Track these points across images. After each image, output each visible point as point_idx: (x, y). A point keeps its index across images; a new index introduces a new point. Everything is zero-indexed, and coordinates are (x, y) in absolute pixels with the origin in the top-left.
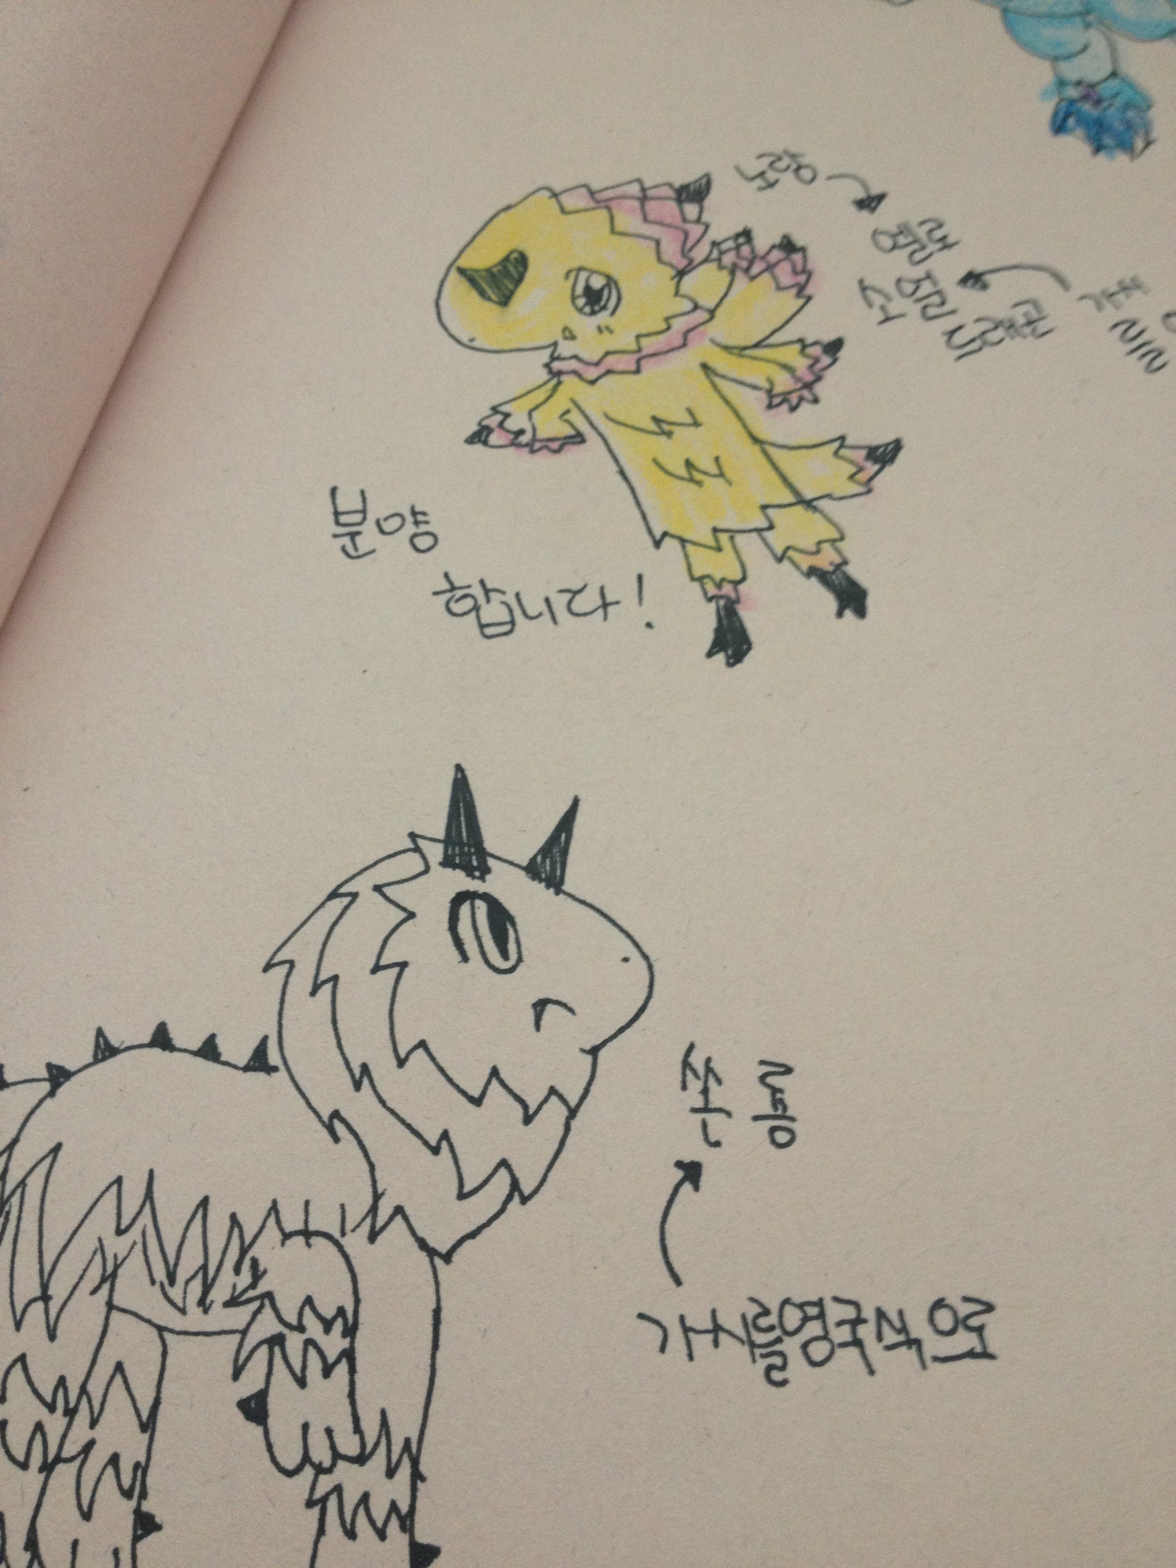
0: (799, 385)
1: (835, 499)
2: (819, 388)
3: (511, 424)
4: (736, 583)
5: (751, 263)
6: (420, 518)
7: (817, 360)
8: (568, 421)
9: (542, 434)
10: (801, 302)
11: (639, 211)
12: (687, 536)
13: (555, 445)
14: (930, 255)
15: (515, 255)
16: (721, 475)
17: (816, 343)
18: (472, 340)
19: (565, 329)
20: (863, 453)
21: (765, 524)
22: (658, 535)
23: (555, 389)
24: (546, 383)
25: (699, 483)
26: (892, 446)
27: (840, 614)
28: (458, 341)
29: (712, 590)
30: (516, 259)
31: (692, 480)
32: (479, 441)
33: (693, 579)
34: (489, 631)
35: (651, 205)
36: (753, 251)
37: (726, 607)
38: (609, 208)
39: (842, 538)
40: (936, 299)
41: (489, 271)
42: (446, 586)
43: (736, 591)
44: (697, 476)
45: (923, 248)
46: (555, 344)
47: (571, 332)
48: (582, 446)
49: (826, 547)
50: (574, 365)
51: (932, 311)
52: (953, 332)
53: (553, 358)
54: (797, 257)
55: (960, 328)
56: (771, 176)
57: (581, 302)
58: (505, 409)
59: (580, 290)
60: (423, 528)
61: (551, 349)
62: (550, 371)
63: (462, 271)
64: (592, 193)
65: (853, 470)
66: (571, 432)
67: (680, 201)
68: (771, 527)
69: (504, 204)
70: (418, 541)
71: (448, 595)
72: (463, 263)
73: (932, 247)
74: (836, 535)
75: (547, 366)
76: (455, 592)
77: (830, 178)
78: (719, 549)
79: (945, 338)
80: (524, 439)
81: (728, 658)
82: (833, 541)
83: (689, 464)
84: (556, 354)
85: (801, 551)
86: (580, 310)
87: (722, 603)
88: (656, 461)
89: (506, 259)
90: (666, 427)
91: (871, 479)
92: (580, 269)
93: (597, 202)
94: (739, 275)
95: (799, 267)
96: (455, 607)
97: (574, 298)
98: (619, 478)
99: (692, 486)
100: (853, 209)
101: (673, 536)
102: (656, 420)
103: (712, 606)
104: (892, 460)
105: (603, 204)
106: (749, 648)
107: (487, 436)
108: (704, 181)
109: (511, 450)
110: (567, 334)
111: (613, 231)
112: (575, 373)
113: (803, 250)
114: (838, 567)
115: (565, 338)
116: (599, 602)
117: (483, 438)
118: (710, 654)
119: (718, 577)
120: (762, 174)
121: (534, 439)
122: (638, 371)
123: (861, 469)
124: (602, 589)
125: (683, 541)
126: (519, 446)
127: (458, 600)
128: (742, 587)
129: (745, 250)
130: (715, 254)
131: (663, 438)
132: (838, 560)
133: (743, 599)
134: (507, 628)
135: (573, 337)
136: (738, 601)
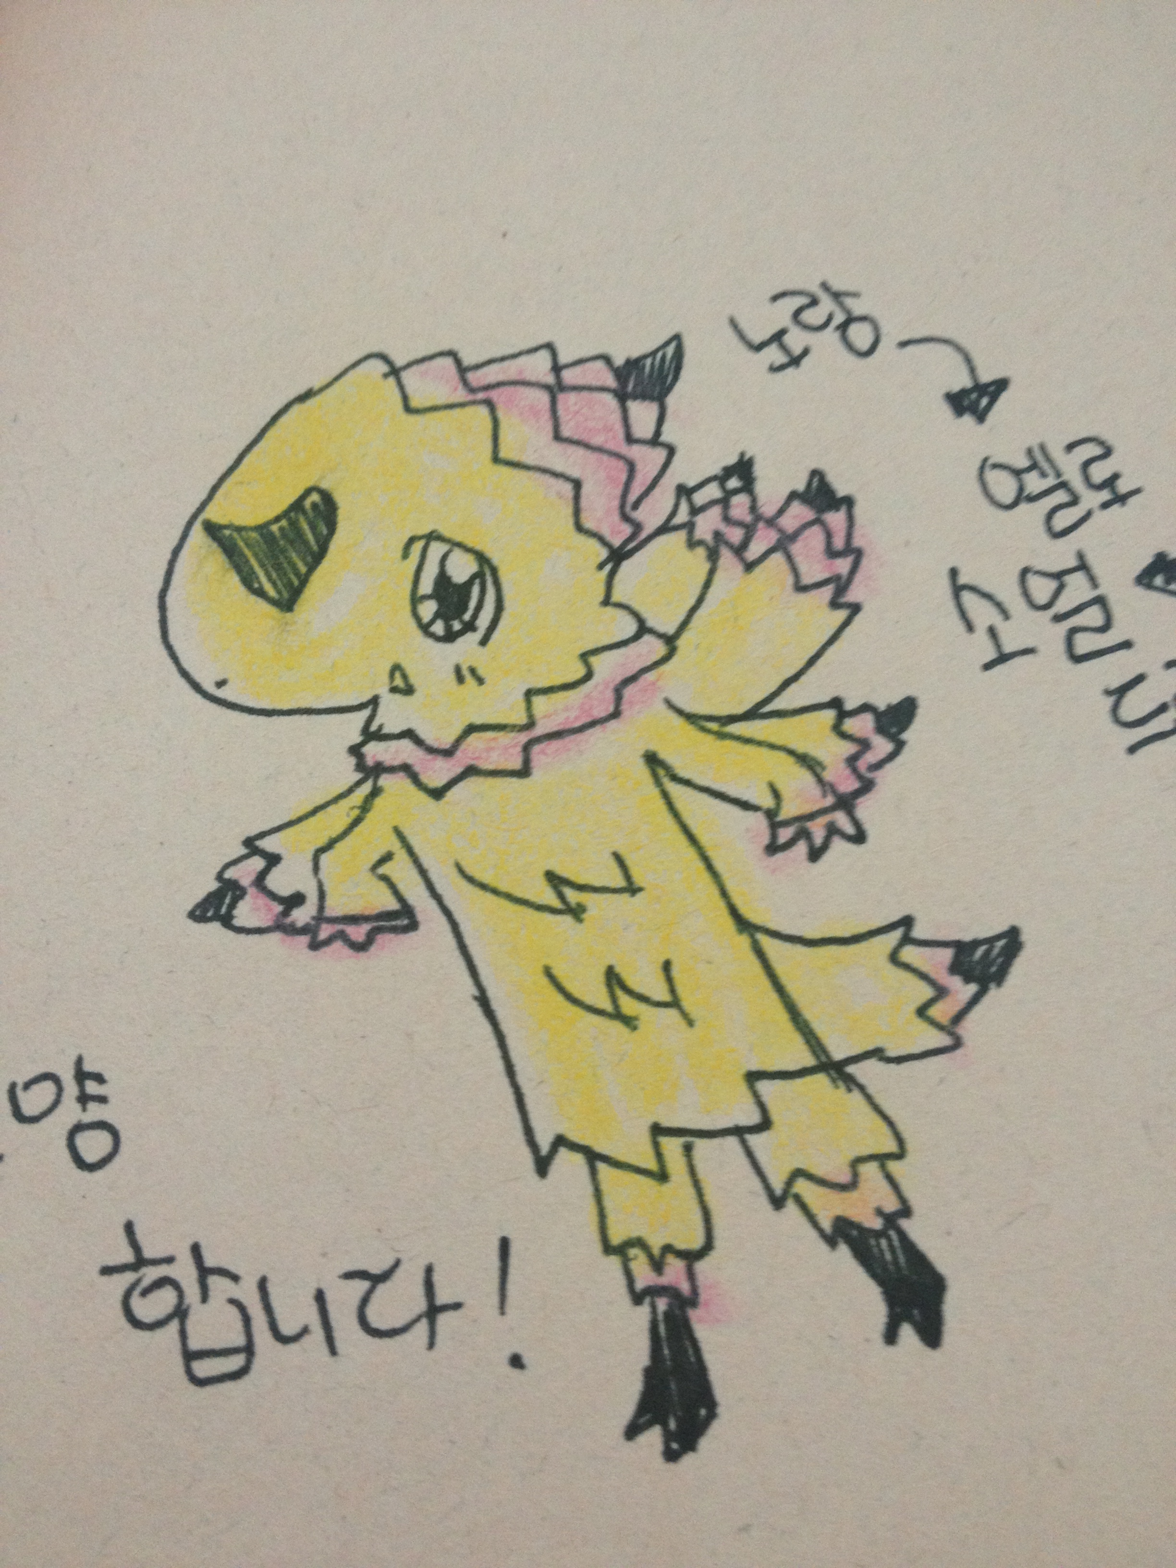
0: (830, 801)
1: (890, 1060)
2: (865, 809)
3: (279, 881)
4: (691, 1257)
5: (750, 531)
6: (92, 1087)
7: (864, 745)
8: (385, 879)
9: (336, 906)
10: (841, 615)
11: (546, 416)
12: (600, 1147)
13: (358, 933)
14: (1088, 515)
15: (315, 497)
16: (675, 1003)
17: (865, 708)
18: (221, 684)
19: (396, 668)
20: (946, 955)
21: (753, 1117)
22: (544, 1144)
23: (366, 807)
24: (350, 791)
25: (629, 1022)
26: (1001, 943)
27: (891, 1337)
28: (196, 687)
29: (644, 1276)
30: (314, 506)
31: (618, 1015)
32: (217, 917)
33: (608, 1249)
34: (202, 1368)
35: (568, 402)
36: (753, 508)
37: (669, 1316)
38: (490, 404)
39: (900, 1155)
40: (1093, 616)
41: (262, 529)
42: (127, 1256)
43: (691, 1275)
44: (628, 1005)
45: (1074, 501)
46: (374, 702)
47: (405, 677)
48: (411, 937)
49: (870, 1170)
50: (404, 751)
51: (1084, 643)
52: (1121, 692)
53: (370, 735)
54: (836, 519)
55: (1140, 679)
56: (796, 340)
57: (428, 609)
58: (268, 844)
59: (427, 586)
60: (95, 1113)
61: (366, 713)
62: (361, 766)
63: (211, 529)
64: (462, 370)
65: (926, 992)
66: (393, 905)
67: (622, 397)
68: (765, 1124)
69: (301, 390)
70: (83, 1141)
71: (129, 1277)
72: (214, 513)
73: (1091, 499)
74: (891, 1146)
75: (355, 751)
76: (144, 1270)
77: (904, 344)
78: (662, 1176)
79: (1110, 701)
80: (302, 916)
81: (668, 1437)
82: (882, 1159)
83: (612, 978)
84: (374, 727)
85: (822, 1182)
86: (425, 628)
87: (662, 1304)
88: (548, 973)
89: (297, 506)
90: (572, 896)
91: (958, 1018)
92: (433, 536)
93: (472, 390)
94: (726, 557)
95: (839, 543)
96: (140, 1307)
97: (416, 600)
98: (476, 1011)
99: (617, 1027)
100: (946, 411)
101: (575, 1147)
102: (554, 880)
103: (644, 1310)
104: (1000, 977)
105: (481, 396)
106: (712, 1415)
107: (232, 906)
108: (670, 350)
109: (275, 937)
110: (399, 682)
111: (496, 459)
112: (406, 768)
113: (848, 502)
114: (890, 1220)
115: (394, 690)
116: (421, 1305)
117: (224, 910)
118: (632, 1431)
119: (656, 1244)
120: (778, 337)
121: (320, 918)
122: (524, 772)
123: (941, 992)
124: (429, 1270)
125: (593, 1157)
126: (292, 930)
127: (145, 1293)
128: (701, 1267)
129: (740, 505)
130: (682, 516)
131: (568, 919)
132: (891, 1205)
133: (703, 1297)
134: (235, 1362)
135: (409, 690)
136: (693, 1301)
